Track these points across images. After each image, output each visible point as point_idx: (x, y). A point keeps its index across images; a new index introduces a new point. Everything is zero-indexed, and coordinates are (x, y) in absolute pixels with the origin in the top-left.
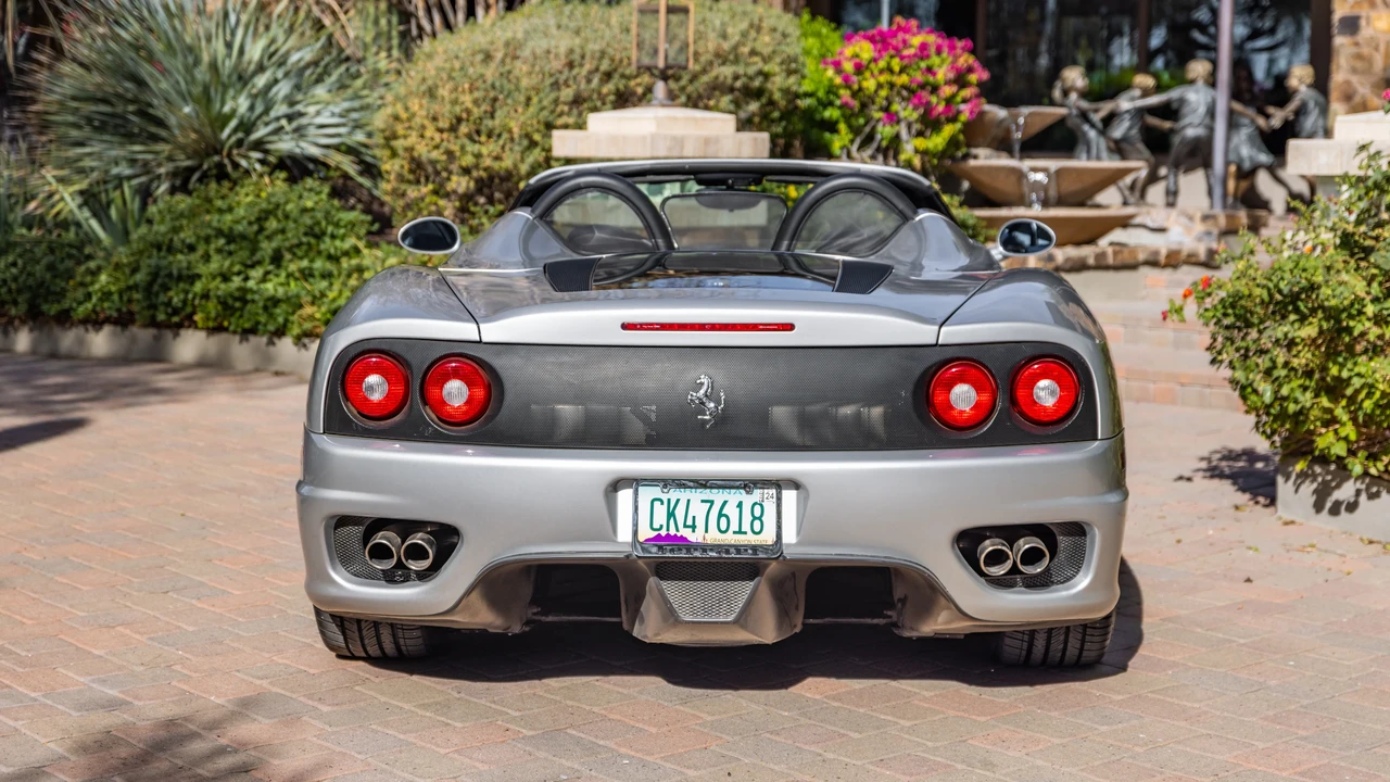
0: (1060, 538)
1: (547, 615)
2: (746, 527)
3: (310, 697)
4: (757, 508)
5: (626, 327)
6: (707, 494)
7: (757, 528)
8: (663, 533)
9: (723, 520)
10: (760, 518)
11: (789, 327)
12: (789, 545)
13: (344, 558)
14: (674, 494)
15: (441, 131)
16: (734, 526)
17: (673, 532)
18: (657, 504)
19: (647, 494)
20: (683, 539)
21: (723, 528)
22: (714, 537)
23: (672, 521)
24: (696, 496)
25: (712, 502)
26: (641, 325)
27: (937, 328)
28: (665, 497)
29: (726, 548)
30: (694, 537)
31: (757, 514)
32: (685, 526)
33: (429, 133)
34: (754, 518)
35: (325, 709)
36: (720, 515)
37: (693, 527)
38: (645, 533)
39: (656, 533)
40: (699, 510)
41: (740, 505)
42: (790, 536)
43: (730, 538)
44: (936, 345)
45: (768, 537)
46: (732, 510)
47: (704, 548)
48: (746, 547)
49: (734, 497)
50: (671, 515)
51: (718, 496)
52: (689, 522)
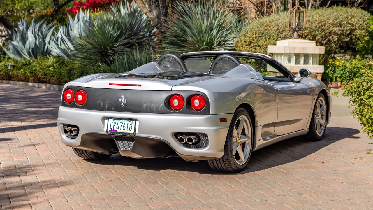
0: (201, 137)
2: (128, 129)
4: (131, 125)
5: (110, 84)
6: (122, 121)
7: (130, 129)
8: (112, 129)
9: (124, 127)
10: (131, 127)
11: (140, 85)
12: (137, 133)
14: (115, 121)
16: (126, 129)
17: (114, 129)
18: (112, 123)
19: (110, 120)
20: (116, 131)
21: (124, 129)
22: (122, 131)
23: (114, 127)
24: (119, 122)
25: (122, 123)
26: (113, 84)
27: (171, 87)
28: (113, 122)
29: (124, 133)
30: (118, 130)
31: (131, 126)
32: (117, 128)
34: (130, 127)
36: (124, 126)
37: (118, 128)
38: (109, 129)
39: (111, 129)
40: (120, 125)
41: (128, 124)
43: (125, 131)
44: (171, 91)
45: (132, 131)
46: (126, 125)
47: (120, 133)
48: (128, 133)
49: (127, 122)
50: (114, 125)
51: (124, 122)
52: (118, 127)
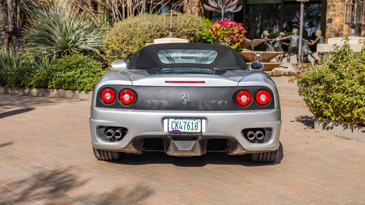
0: (266, 131)
1: (147, 150)
2: (194, 128)
3: (92, 168)
4: (196, 124)
5: (166, 82)
6: (185, 121)
7: (196, 128)
8: (175, 129)
9: (189, 127)
10: (197, 126)
11: (204, 82)
12: (203, 132)
13: (100, 136)
14: (177, 121)
15: (119, 43)
16: (191, 128)
17: (177, 129)
18: (173, 123)
19: (171, 120)
20: (179, 131)
21: (189, 128)
22: (186, 130)
23: (177, 127)
24: (182, 121)
26: (170, 81)
27: (238, 83)
28: (175, 121)
29: (189, 133)
30: (182, 130)
32: (180, 128)
33: (117, 44)
35: (96, 171)
36: (188, 125)
37: (182, 128)
38: (171, 130)
39: (173, 129)
40: (183, 124)
41: (192, 123)
42: (204, 130)
43: (190, 131)
44: (238, 86)
45: (199, 130)
46: (190, 124)
47: (184, 133)
48: (193, 133)
49: (191, 121)
50: (176, 125)
51: (187, 121)
